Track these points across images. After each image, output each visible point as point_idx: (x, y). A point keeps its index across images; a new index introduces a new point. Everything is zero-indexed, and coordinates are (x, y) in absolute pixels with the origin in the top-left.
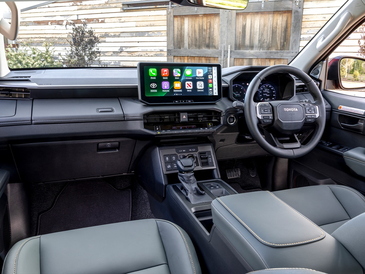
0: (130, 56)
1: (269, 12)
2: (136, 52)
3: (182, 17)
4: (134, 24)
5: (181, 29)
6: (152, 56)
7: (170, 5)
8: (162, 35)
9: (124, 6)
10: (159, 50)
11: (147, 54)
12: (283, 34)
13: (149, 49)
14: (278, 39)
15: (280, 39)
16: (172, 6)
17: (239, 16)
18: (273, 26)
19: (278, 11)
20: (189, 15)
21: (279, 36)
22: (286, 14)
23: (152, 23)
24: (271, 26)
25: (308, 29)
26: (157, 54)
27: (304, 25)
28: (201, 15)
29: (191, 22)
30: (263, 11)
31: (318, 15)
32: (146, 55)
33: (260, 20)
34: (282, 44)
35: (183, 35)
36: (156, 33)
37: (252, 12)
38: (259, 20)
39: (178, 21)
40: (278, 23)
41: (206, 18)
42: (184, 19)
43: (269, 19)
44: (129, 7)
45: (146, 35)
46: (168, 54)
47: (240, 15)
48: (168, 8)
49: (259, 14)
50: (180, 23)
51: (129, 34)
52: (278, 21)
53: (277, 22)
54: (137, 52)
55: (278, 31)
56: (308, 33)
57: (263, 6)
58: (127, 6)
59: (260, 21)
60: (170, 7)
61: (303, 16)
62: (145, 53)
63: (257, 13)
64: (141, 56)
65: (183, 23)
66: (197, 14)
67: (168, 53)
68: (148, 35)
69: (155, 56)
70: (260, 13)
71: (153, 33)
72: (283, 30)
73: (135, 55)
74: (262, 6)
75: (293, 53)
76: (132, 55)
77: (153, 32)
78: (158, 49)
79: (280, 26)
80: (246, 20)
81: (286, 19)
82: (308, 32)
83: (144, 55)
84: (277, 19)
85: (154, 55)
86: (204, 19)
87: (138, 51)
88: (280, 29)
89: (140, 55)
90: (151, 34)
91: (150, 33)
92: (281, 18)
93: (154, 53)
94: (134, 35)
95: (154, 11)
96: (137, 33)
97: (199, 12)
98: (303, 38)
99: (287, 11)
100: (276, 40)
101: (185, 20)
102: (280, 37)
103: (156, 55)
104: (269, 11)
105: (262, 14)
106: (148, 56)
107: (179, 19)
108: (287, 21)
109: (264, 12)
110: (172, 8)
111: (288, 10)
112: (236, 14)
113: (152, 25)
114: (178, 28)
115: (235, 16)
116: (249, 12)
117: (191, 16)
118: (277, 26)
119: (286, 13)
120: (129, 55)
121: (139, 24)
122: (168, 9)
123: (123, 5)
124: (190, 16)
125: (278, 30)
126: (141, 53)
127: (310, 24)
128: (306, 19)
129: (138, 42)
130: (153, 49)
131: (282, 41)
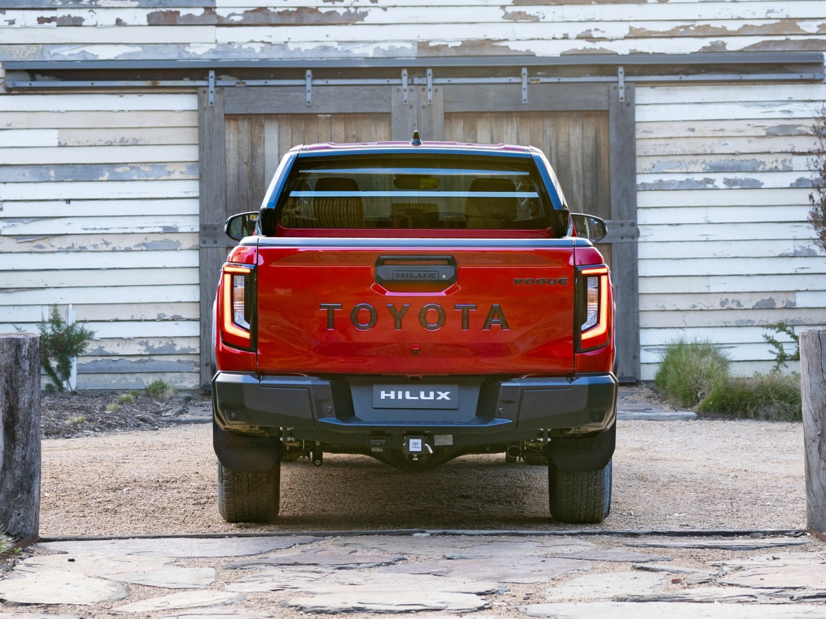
0: (30, 252)
1: (543, 112)
2: (58, 239)
3: (256, 119)
4: (52, 138)
5: (253, 157)
6: (128, 250)
7: (212, 81)
8: (173, 177)
9: (12, 76)
10: (161, 230)
11: (107, 244)
12: (589, 175)
13: (115, 226)
14: (575, 187)
15: (581, 188)
16: (220, 83)
17: (454, 121)
18: (557, 152)
19: (569, 111)
20: (282, 114)
21: (578, 180)
22: (592, 121)
23: (129, 135)
24: (553, 152)
25: (654, 160)
26: (149, 241)
27: (642, 147)
28: (323, 116)
29: (290, 136)
30: (526, 109)
31: (675, 123)
32: (105, 248)
33: (517, 133)
34: (590, 202)
35: (260, 178)
36: (147, 169)
37: (491, 112)
38: (515, 135)
39: (239, 133)
40: (572, 145)
41: (343, 125)
42: (263, 126)
43: (544, 132)
44: (33, 79)
45: (103, 176)
46: (205, 242)
47: (456, 117)
48: (205, 89)
49: (512, 117)
50: (245, 137)
51: (27, 171)
52: (573, 138)
53: (569, 141)
54: (62, 238)
55: (573, 167)
56: (654, 171)
57: (525, 95)
58: (27, 76)
59: (518, 136)
60: (212, 88)
61: (637, 126)
62: (98, 240)
63: (508, 115)
64: (82, 250)
65: (260, 138)
66: (314, 112)
67: (204, 238)
68: (111, 175)
69: (142, 250)
70: (515, 114)
71: (132, 168)
72: (589, 163)
73: (52, 249)
74: (521, 96)
75: (622, 225)
76: (41, 247)
77: (134, 166)
78: (154, 225)
79: (579, 152)
80: (476, 134)
81: (594, 133)
82: (654, 167)
83: (95, 246)
84: (568, 133)
85: (139, 245)
86: (337, 128)
87: (66, 234)
88: (580, 160)
89: (76, 247)
90: (126, 172)
91: (119, 170)
92: (578, 130)
93: (141, 239)
94: (50, 176)
95: (136, 96)
96: (66, 169)
97: (318, 107)
98: (642, 183)
99: (595, 111)
100: (572, 191)
101: (266, 130)
102: (581, 183)
103: (144, 244)
104: (545, 109)
105: (521, 117)
106: (114, 250)
107: (244, 125)
108: (596, 139)
109: (530, 112)
110: (218, 89)
111: (597, 109)
112: (443, 116)
113: (131, 142)
114: (239, 154)
115: (443, 122)
116: (483, 111)
117: (290, 116)
118: (569, 151)
119: (591, 116)
120: (24, 247)
121: (71, 137)
122: (204, 92)
123: (8, 71)
124: (284, 116)
125: (573, 162)
126: (79, 242)
127: (655, 145)
128: (645, 132)
129: (68, 201)
130: (132, 225)
131: (589, 193)
